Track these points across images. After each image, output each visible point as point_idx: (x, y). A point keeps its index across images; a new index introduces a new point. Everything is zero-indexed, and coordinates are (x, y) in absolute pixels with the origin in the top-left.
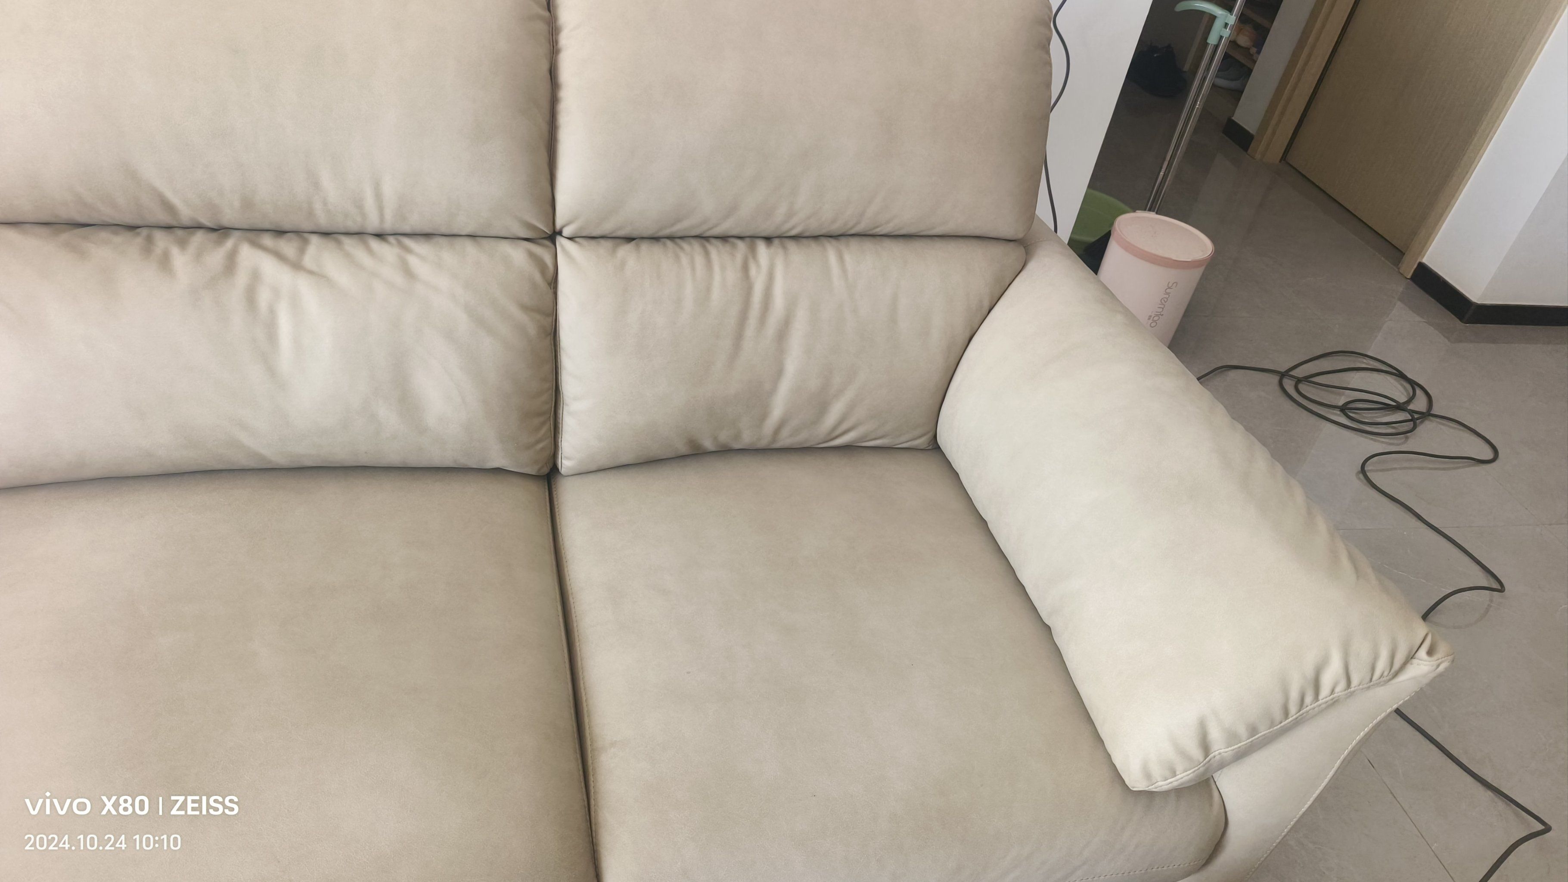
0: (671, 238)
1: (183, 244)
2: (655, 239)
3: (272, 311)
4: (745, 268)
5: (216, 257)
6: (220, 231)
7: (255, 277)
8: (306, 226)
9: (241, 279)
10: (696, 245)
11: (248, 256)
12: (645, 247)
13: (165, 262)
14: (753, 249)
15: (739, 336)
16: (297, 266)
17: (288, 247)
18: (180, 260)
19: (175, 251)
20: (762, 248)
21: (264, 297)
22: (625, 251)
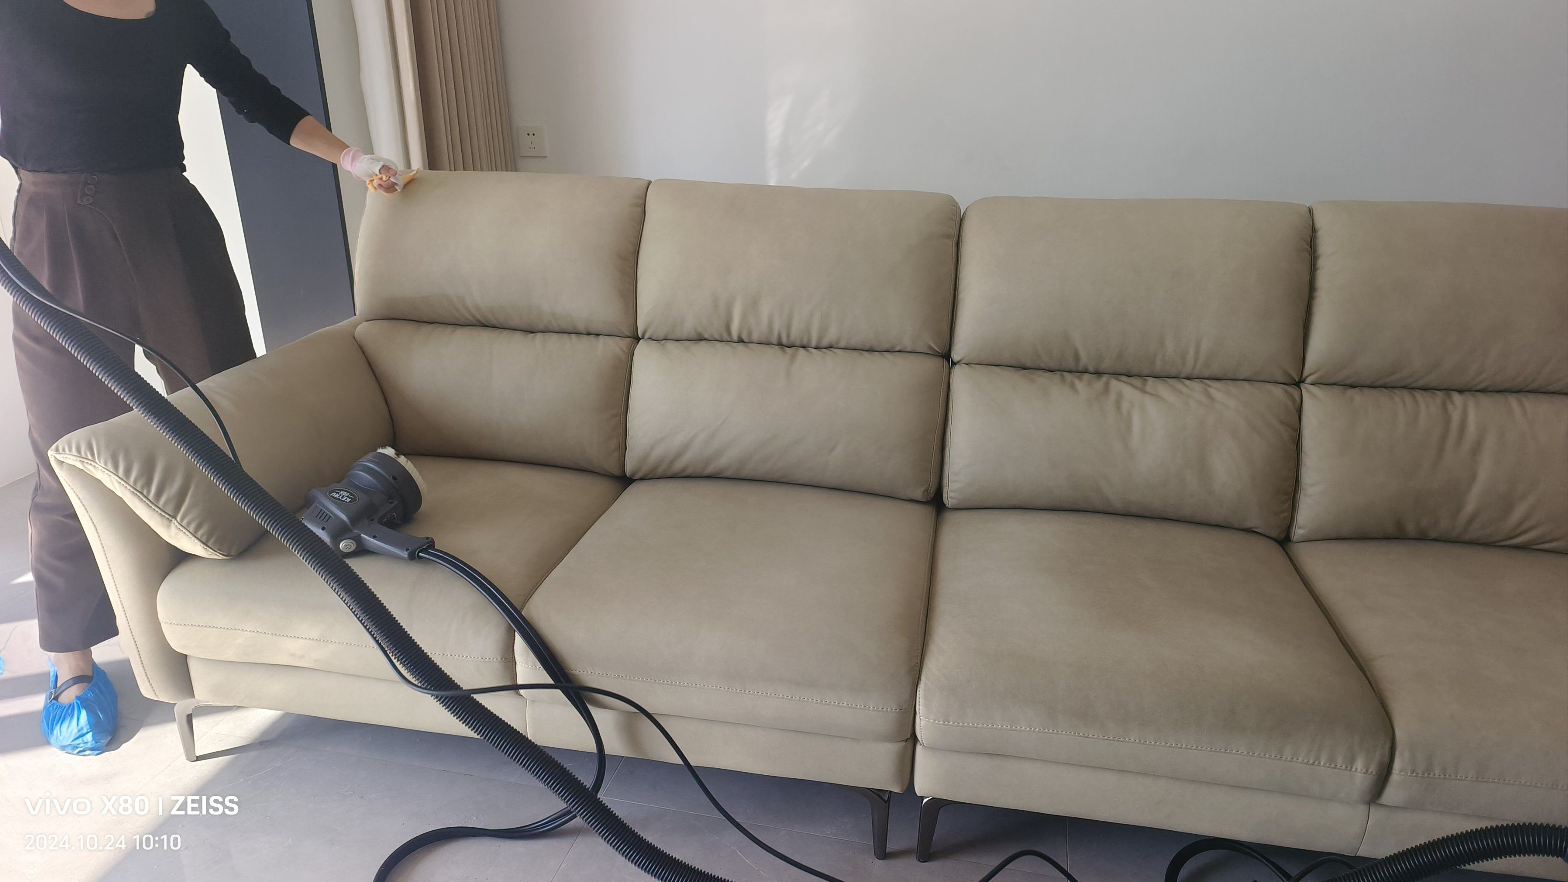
0: (1384, 386)
1: (1080, 379)
2: (1372, 387)
3: (1129, 413)
4: (1444, 406)
5: (1099, 384)
6: (1098, 373)
7: (1120, 396)
8: (1146, 372)
9: (1113, 397)
10: (1405, 393)
11: (1115, 385)
12: (1365, 390)
13: (1072, 386)
14: (1450, 397)
15: (1441, 450)
16: (1143, 391)
17: (1137, 382)
18: (1080, 385)
19: (1077, 382)
20: (1456, 397)
21: (1125, 406)
22: (1351, 392)
